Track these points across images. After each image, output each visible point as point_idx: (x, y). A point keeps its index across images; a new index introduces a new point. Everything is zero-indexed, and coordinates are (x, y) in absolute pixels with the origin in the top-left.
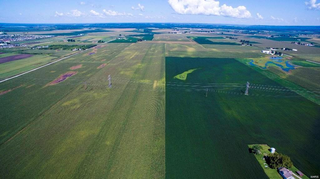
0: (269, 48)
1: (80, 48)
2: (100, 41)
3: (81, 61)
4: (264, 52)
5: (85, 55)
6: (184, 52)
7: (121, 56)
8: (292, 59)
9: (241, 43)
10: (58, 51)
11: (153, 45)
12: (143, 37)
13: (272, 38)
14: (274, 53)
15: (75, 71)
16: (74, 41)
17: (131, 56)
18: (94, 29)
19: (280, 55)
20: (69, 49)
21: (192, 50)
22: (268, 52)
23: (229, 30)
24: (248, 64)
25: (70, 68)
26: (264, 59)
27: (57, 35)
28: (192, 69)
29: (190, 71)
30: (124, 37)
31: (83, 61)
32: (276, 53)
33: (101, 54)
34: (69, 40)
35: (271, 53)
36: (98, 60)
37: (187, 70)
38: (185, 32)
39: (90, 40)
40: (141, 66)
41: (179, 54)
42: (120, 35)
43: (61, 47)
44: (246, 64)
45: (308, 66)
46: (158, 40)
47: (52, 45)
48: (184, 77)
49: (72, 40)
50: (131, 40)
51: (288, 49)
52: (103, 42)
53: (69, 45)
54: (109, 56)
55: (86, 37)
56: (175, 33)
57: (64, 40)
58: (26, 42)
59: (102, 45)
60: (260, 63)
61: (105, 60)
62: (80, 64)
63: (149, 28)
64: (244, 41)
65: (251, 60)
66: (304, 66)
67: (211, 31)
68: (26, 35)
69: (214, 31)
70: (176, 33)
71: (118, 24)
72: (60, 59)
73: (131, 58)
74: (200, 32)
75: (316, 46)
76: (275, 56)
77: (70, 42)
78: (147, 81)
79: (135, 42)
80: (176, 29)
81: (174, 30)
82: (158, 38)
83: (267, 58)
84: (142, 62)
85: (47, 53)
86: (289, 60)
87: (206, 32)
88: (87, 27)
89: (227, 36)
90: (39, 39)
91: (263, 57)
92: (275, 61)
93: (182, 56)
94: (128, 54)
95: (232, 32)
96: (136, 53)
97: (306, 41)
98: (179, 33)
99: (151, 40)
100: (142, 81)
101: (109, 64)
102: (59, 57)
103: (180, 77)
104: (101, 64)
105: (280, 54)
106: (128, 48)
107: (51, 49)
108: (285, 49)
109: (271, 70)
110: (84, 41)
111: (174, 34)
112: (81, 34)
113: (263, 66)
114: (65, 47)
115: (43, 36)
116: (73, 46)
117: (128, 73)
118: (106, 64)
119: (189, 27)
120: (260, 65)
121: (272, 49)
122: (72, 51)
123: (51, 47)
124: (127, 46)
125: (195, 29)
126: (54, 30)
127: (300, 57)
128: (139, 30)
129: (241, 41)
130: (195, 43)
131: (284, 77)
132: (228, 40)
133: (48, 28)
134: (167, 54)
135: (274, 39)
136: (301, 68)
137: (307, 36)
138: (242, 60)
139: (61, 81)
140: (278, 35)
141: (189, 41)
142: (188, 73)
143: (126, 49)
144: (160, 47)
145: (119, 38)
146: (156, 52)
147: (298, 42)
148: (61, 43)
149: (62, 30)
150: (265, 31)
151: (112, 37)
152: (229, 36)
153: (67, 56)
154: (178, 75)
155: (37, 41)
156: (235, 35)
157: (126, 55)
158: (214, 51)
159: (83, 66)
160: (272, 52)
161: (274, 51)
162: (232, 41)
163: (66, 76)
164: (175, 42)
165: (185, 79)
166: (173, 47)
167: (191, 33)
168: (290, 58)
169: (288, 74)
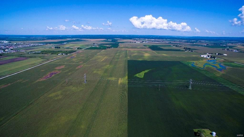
0: (206, 53)
1: (64, 53)
2: (79, 48)
3: (64, 62)
4: (202, 56)
5: (67, 58)
6: (142, 56)
7: (94, 59)
8: (224, 62)
9: (184, 50)
10: (47, 55)
11: (119, 51)
12: (110, 46)
15: (59, 70)
16: (60, 48)
17: (102, 59)
18: (74, 39)
19: (214, 59)
20: (55, 54)
21: (147, 55)
22: (205, 56)
23: (175, 40)
24: (190, 65)
25: (56, 68)
26: (202, 61)
27: (47, 43)
28: (148, 69)
30: (96, 45)
32: (211, 57)
33: (79, 58)
34: (56, 47)
35: (207, 57)
36: (76, 62)
37: (144, 70)
38: (142, 42)
39: (71, 47)
40: (109, 67)
41: (138, 58)
42: (94, 44)
43: (50, 53)
44: (189, 65)
45: (236, 66)
46: (122, 48)
47: (44, 50)
48: (141, 75)
49: (58, 48)
50: (102, 47)
51: (220, 54)
52: (81, 49)
53: (55, 51)
54: (85, 59)
55: (68, 45)
56: (134, 42)
57: (52, 47)
58: (25, 48)
59: (80, 51)
60: (200, 64)
61: (82, 62)
62: (64, 65)
63: (115, 39)
64: (187, 48)
65: (192, 62)
66: (233, 67)
67: (162, 41)
68: (25, 43)
69: (164, 41)
70: (136, 42)
71: (92, 36)
72: (49, 61)
73: (102, 61)
74: (154, 42)
75: (241, 52)
76: (211, 59)
77: (57, 49)
78: (113, 79)
79: (105, 49)
80: (136, 39)
81: (134, 40)
82: (122, 46)
83: (204, 61)
84: (111, 64)
85: (39, 57)
86: (221, 62)
87: (158, 41)
88: (70, 38)
89: (174, 44)
90: (34, 46)
92: (211, 63)
93: (140, 60)
94: (99, 58)
95: (177, 42)
96: (106, 57)
97: (233, 48)
98: (138, 42)
99: (117, 47)
100: (110, 79)
101: (85, 65)
102: (48, 60)
103: (139, 75)
104: (78, 65)
105: (214, 57)
106: (99, 54)
107: (42, 53)
108: (217, 54)
109: (208, 70)
110: (67, 48)
111: (134, 43)
112: (65, 43)
113: (202, 67)
114: (53, 52)
115: (37, 44)
116: (59, 52)
117: (99, 72)
118: (83, 65)
119: (145, 38)
120: (199, 66)
121: (208, 54)
122: (57, 55)
123: (43, 52)
124: (99, 52)
125: (150, 39)
126: (45, 39)
127: (230, 60)
128: (108, 40)
129: (185, 48)
130: (150, 50)
131: (218, 75)
132: (174, 47)
133: (41, 38)
134: (129, 58)
135: (209, 47)
136: (231, 68)
137: (233, 45)
138: (186, 63)
139: (48, 77)
140: (212, 44)
141: (145, 48)
142: (145, 72)
143: (98, 54)
144: (124, 53)
145: (93, 46)
146: (121, 56)
147: (227, 49)
148: (51, 50)
149: (51, 39)
150: (202, 41)
151: (88, 45)
152: (175, 45)
153: (54, 59)
154: (137, 74)
155: (33, 48)
156: (179, 44)
157: (98, 59)
158: (164, 55)
159: (65, 66)
160: (208, 57)
161: (210, 55)
162: (178, 48)
163: (53, 74)
164: (135, 49)
165: (142, 77)
166: (134, 53)
167: (147, 42)
168: (222, 60)
169: (221, 73)
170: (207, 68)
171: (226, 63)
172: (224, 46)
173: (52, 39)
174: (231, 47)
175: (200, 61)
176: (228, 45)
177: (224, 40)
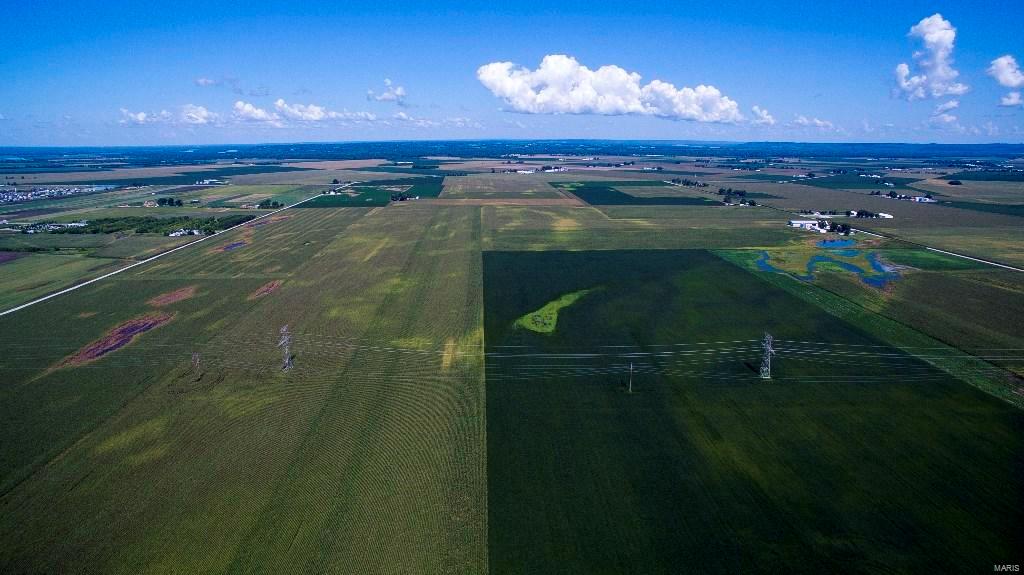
0: (810, 212)
1: (198, 228)
2: (268, 201)
3: (194, 272)
4: (796, 224)
5: (210, 252)
6: (543, 232)
7: (334, 251)
8: (885, 246)
9: (721, 198)
10: (118, 238)
11: (444, 213)
12: (408, 188)
13: (811, 180)
14: (828, 228)
15: (167, 310)
16: (179, 203)
17: (367, 252)
18: (251, 163)
19: (847, 234)
20: (157, 232)
21: (568, 226)
22: (808, 224)
23: (678, 158)
24: (752, 265)
25: (153, 302)
26: (801, 247)
27: (121, 184)
28: (573, 291)
29: (567, 300)
30: (347, 188)
31: (201, 275)
32: (834, 228)
33: (267, 247)
34: (162, 202)
35: (817, 227)
36: (250, 270)
37: (556, 297)
38: (545, 168)
39: (233, 201)
40: (401, 286)
41: (524, 241)
42: (335, 182)
43: (132, 227)
44: (747, 265)
45: (938, 266)
46: (457, 196)
47: (103, 217)
48: (546, 321)
49: (171, 202)
50: (370, 196)
51: (868, 214)
52: (276, 205)
53: (159, 217)
54: (293, 253)
55: (221, 190)
56: (511, 171)
57: (147, 201)
58: (12, 208)
59: (273, 216)
60: (791, 260)
61: (279, 268)
62: (191, 282)
63: (430, 158)
64: (730, 190)
65: (759, 251)
66: (925, 268)
67: (625, 163)
68: (15, 184)
69: (633, 163)
70: (515, 171)
71: (330, 146)
72: (122, 266)
73: (368, 258)
74: (591, 168)
75: (941, 203)
76: (833, 236)
77: (166, 208)
78: (419, 343)
79: (383, 204)
80: (516, 158)
81: (509, 163)
82: (459, 189)
83: (809, 245)
84: (405, 272)
85: (77, 248)
86: (874, 248)
87: (609, 165)
88: (231, 156)
89: (676, 177)
90: (60, 197)
91: (795, 240)
93: (538, 247)
94: (359, 246)
95: (689, 165)
96: (386, 242)
97: (909, 188)
98: (525, 172)
99: (435, 195)
100: (402, 343)
101: (293, 281)
102: (119, 260)
103: (535, 322)
104: (257, 284)
105: (846, 229)
106: (358, 225)
107: (94, 232)
108: (856, 213)
109: (831, 285)
110: (215, 205)
111: (508, 177)
112: (207, 182)
113: (801, 270)
114: (147, 225)
115: (76, 189)
116: (173, 221)
117: (354, 315)
118: (282, 282)
119: (556, 153)
120: (792, 269)
121: (816, 214)
122: (166, 238)
123: (96, 227)
124: (355, 219)
125: (574, 157)
126: (118, 166)
127: (909, 239)
128: (396, 164)
129: (721, 192)
130: (576, 201)
131: (876, 309)
132: (680, 190)
133: (97, 162)
134: (487, 242)
135: (820, 183)
136: (918, 274)
137: (908, 174)
138: (732, 253)
139: (111, 349)
140: (827, 171)
141: (558, 197)
142: (560, 306)
143: (352, 226)
144: (465, 218)
145: (332, 193)
146: (452, 235)
147: (888, 191)
148: (137, 213)
149: (146, 166)
150: (786, 159)
151: (308, 189)
152: (683, 177)
153: (147, 256)
154: (527, 313)
155: (53, 206)
156: (699, 174)
157: (350, 250)
158: (641, 226)
159: (197, 291)
160: (822, 226)
161: (827, 219)
162: (693, 192)
163: (133, 329)
164: (515, 202)
165: (550, 329)
166: (507, 219)
167: (562, 170)
168: (878, 241)
169: (885, 296)
170: (822, 275)
171: (895, 252)
172: (877, 181)
173: (147, 164)
174: (901, 183)
175: (790, 248)
176: (890, 175)
177: (870, 156)
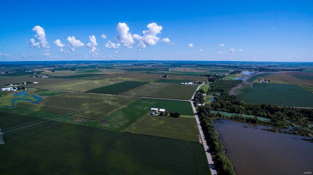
0: (9, 85)
4: (4, 89)
8: (37, 92)
14: (17, 89)
22: (9, 89)
35: (12, 89)
45: (53, 94)
51: (30, 83)
75: (51, 77)
76: (19, 91)
83: (10, 96)
86: (34, 92)
105: (23, 88)
108: (26, 83)
109: (21, 107)
113: (10, 105)
120: (6, 105)
121: (12, 85)
127: (43, 88)
131: (37, 110)
135: (10, 75)
140: (13, 71)
147: (35, 75)
170: (18, 104)
171: (41, 93)
172: (31, 73)
174: (39, 73)
175: (3, 98)
176: (35, 71)
177: (28, 65)
